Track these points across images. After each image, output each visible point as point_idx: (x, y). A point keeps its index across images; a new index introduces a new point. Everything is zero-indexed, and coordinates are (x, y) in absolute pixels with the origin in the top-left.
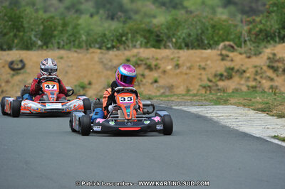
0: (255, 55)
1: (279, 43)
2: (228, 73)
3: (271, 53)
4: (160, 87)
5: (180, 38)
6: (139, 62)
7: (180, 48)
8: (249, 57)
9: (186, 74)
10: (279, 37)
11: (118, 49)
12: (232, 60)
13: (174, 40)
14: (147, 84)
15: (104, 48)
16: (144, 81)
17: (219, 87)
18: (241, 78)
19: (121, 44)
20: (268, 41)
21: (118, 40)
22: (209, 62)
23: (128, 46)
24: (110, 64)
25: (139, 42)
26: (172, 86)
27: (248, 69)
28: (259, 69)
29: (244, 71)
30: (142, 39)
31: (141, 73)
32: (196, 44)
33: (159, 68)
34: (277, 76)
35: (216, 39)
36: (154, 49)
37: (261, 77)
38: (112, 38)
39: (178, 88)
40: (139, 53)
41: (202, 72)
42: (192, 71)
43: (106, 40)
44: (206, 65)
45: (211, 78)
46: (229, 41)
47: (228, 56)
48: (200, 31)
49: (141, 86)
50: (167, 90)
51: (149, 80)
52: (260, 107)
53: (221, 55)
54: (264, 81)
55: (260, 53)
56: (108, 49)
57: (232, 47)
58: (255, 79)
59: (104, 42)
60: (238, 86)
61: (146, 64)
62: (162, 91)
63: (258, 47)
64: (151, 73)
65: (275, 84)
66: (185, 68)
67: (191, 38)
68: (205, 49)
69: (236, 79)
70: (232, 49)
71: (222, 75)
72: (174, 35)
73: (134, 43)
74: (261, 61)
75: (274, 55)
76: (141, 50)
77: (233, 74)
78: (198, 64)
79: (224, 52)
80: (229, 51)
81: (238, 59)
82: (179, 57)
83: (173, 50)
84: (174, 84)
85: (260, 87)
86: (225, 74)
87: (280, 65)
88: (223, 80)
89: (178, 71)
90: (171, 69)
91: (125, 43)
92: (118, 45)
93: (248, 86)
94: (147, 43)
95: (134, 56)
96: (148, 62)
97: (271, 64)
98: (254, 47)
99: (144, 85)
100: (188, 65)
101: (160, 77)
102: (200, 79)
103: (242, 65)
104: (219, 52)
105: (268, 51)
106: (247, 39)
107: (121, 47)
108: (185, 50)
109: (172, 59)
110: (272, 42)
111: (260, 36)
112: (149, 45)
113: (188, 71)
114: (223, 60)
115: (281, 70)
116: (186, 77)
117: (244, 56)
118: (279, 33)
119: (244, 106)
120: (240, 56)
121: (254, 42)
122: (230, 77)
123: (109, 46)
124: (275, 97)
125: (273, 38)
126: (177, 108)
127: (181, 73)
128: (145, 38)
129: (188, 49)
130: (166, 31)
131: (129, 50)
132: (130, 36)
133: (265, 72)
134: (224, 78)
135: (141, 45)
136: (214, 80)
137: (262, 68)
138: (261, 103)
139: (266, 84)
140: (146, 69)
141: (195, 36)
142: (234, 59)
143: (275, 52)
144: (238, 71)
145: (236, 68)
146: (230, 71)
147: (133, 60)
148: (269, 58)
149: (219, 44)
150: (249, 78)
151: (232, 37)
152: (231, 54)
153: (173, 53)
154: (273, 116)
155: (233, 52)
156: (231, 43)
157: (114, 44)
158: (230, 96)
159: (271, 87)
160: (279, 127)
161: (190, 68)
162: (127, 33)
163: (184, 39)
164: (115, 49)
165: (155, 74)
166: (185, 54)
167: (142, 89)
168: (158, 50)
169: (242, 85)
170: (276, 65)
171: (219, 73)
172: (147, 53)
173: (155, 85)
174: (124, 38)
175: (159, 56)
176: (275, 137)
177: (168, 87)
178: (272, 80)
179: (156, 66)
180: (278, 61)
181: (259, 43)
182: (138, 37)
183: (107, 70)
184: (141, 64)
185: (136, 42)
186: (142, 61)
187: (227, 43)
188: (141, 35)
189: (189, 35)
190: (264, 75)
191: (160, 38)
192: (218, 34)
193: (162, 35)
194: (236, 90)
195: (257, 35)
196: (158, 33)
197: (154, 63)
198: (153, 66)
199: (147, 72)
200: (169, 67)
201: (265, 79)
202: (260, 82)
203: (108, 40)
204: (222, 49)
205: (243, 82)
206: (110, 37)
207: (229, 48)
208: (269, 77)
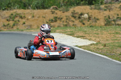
0: (66, 11)
1: (76, 6)
2: (55, 19)
3: (73, 10)
4: (26, 26)
5: (34, 5)
6: (17, 15)
7: (34, 9)
8: (64, 12)
9: (37, 20)
10: (76, 3)
11: (8, 10)
12: (56, 14)
13: (31, 6)
14: (21, 25)
15: (1, 9)
16: (19, 23)
17: (51, 25)
18: (60, 21)
19: (9, 8)
20: (71, 5)
21: (7, 6)
22: (47, 15)
23: (12, 9)
24: (4, 16)
25: (16, 7)
26: (31, 25)
27: (63, 17)
28: (68, 17)
29: (62, 18)
30: (18, 5)
31: (18, 20)
32: (41, 7)
33: (25, 18)
34: (76, 20)
35: (49, 5)
36: (23, 10)
37: (69, 21)
38: (5, 5)
39: (34, 26)
40: (16, 11)
41: (44, 19)
42: (39, 19)
43: (2, 6)
44: (45, 16)
45: (48, 21)
46: (55, 5)
47: (54, 12)
48: (42, 2)
49: (18, 25)
50: (29, 27)
51: (21, 23)
52: (69, 33)
53: (52, 11)
54: (70, 22)
55: (68, 10)
56: (3, 10)
57: (56, 8)
58: (66, 22)
59: (2, 7)
60: (59, 25)
61: (20, 16)
62: (27, 27)
63: (67, 8)
64: (22, 20)
65: (75, 23)
66: (36, 17)
67: (39, 5)
68: (45, 9)
69: (58, 21)
70: (56, 9)
71: (52, 20)
72: (31, 3)
73: (14, 7)
74: (69, 14)
75: (74, 11)
76: (18, 10)
77: (57, 19)
78: (42, 16)
79: (53, 10)
80: (55, 10)
81: (59, 13)
82: (34, 13)
83: (31, 10)
84: (32, 24)
85: (68, 25)
86: (54, 20)
87: (77, 15)
88: (53, 22)
89: (33, 19)
90: (31, 18)
91: (10, 7)
92: (7, 8)
93: (63, 25)
94: (20, 7)
95: (14, 13)
96: (21, 15)
97: (73, 15)
98: (66, 8)
99: (19, 25)
100: (38, 16)
101: (26, 21)
102: (43, 22)
103: (61, 16)
104: (51, 10)
105: (71, 10)
106: (62, 4)
107: (9, 9)
108: (37, 10)
109: (31, 14)
110: (73, 6)
111: (68, 3)
112: (21, 8)
113: (38, 19)
114: (53, 13)
115: (77, 17)
116: (37, 21)
117: (61, 12)
118: (76, 2)
119: (63, 33)
120: (60, 12)
121: (65, 6)
122: (56, 21)
123: (4, 8)
124: (75, 29)
125: (73, 4)
126: (34, 34)
127: (35, 19)
128: (19, 5)
129: (37, 9)
130: (28, 2)
131: (12, 10)
132: (12, 4)
133: (70, 18)
134: (53, 21)
135: (17, 8)
136: (49, 22)
137: (69, 17)
138: (69, 32)
139: (71, 23)
140: (20, 18)
141: (40, 4)
142: (57, 13)
143: (75, 10)
144: (59, 18)
145: (58, 17)
146: (56, 18)
147: (14, 14)
148: (72, 13)
149: (51, 7)
150: (64, 21)
151: (56, 4)
152: (56, 11)
153: (31, 11)
154: (75, 37)
155: (57, 10)
156: (56, 6)
157: (6, 8)
158: (56, 29)
159: (73, 25)
160: (78, 42)
161: (39, 17)
162: (11, 3)
163: (36, 5)
164: (6, 10)
165: (24, 20)
166: (36, 12)
167: (18, 27)
168: (25, 10)
169: (61, 24)
170: (75, 15)
171: (51, 19)
172: (20, 11)
173: (24, 25)
174: (10, 5)
175: (25, 13)
176: (76, 46)
177: (30, 26)
178: (73, 22)
179: (24, 17)
180: (76, 14)
181: (68, 6)
182: (16, 4)
183: (3, 19)
184: (18, 16)
185: (15, 6)
186: (18, 15)
187: (54, 6)
188: (17, 4)
189: (38, 3)
190: (70, 20)
191: (26, 5)
192: (50, 3)
193: (26, 4)
194: (59, 26)
195: (67, 3)
196: (25, 3)
197: (23, 16)
198: (23, 17)
199: (20, 20)
200: (30, 17)
201: (71, 21)
202: (68, 23)
203: (3, 6)
204: (52, 9)
205: (61, 23)
206: (4, 5)
207: (55, 8)
208: (72, 21)
